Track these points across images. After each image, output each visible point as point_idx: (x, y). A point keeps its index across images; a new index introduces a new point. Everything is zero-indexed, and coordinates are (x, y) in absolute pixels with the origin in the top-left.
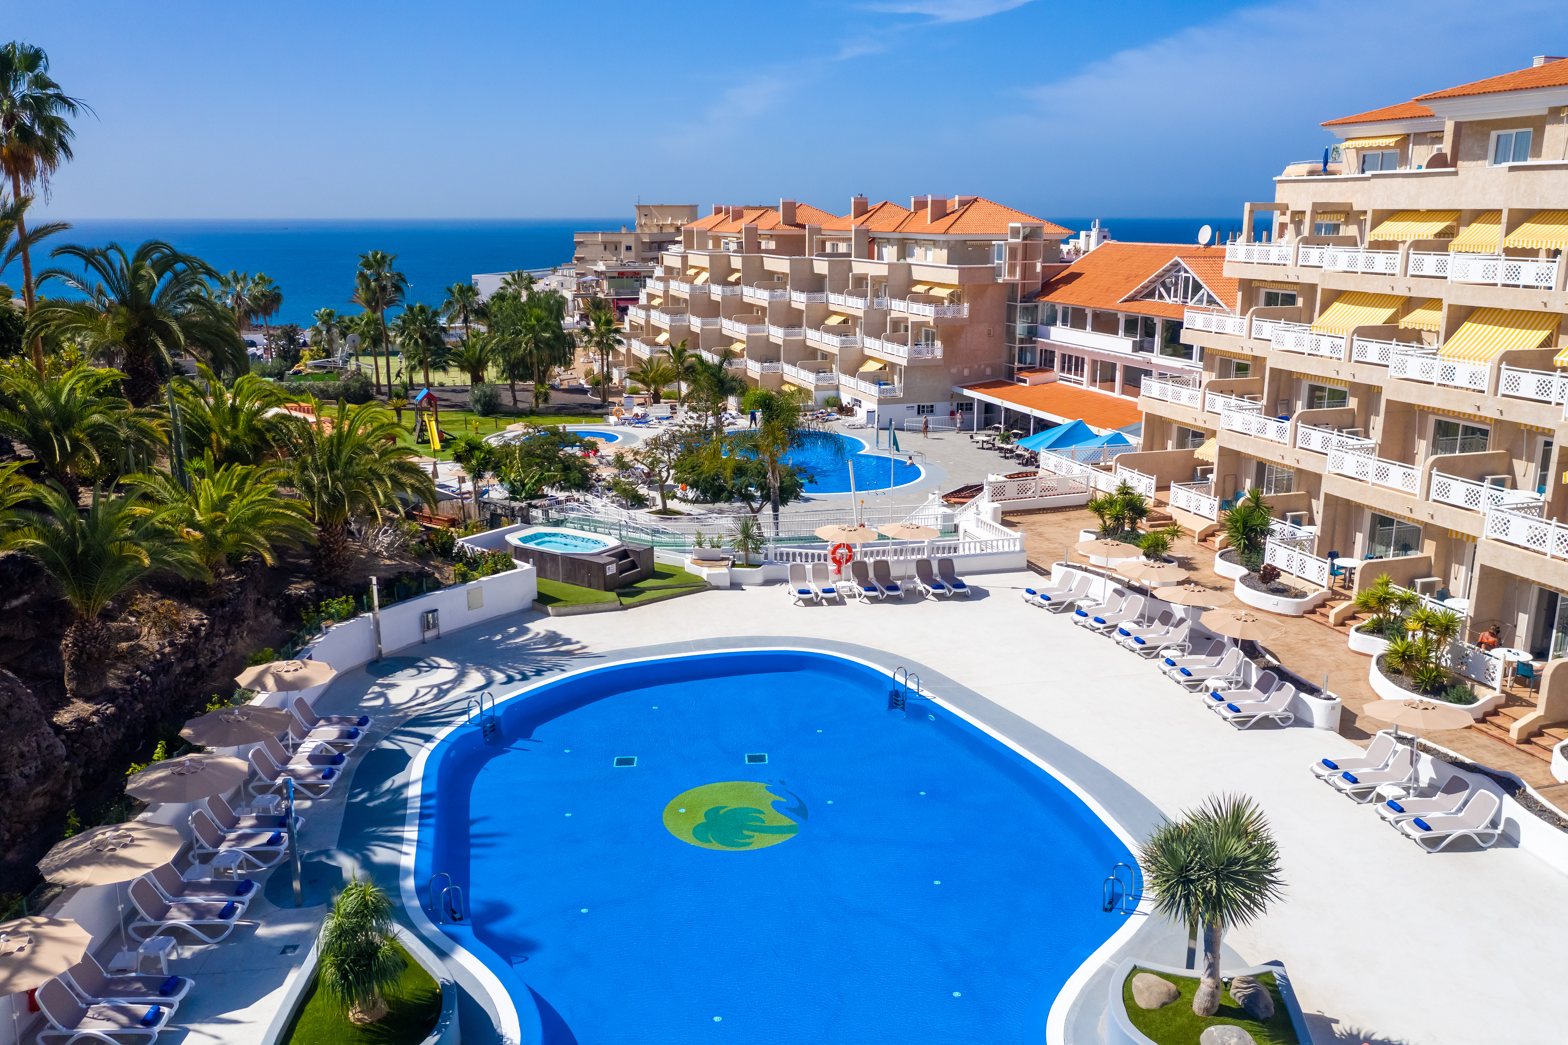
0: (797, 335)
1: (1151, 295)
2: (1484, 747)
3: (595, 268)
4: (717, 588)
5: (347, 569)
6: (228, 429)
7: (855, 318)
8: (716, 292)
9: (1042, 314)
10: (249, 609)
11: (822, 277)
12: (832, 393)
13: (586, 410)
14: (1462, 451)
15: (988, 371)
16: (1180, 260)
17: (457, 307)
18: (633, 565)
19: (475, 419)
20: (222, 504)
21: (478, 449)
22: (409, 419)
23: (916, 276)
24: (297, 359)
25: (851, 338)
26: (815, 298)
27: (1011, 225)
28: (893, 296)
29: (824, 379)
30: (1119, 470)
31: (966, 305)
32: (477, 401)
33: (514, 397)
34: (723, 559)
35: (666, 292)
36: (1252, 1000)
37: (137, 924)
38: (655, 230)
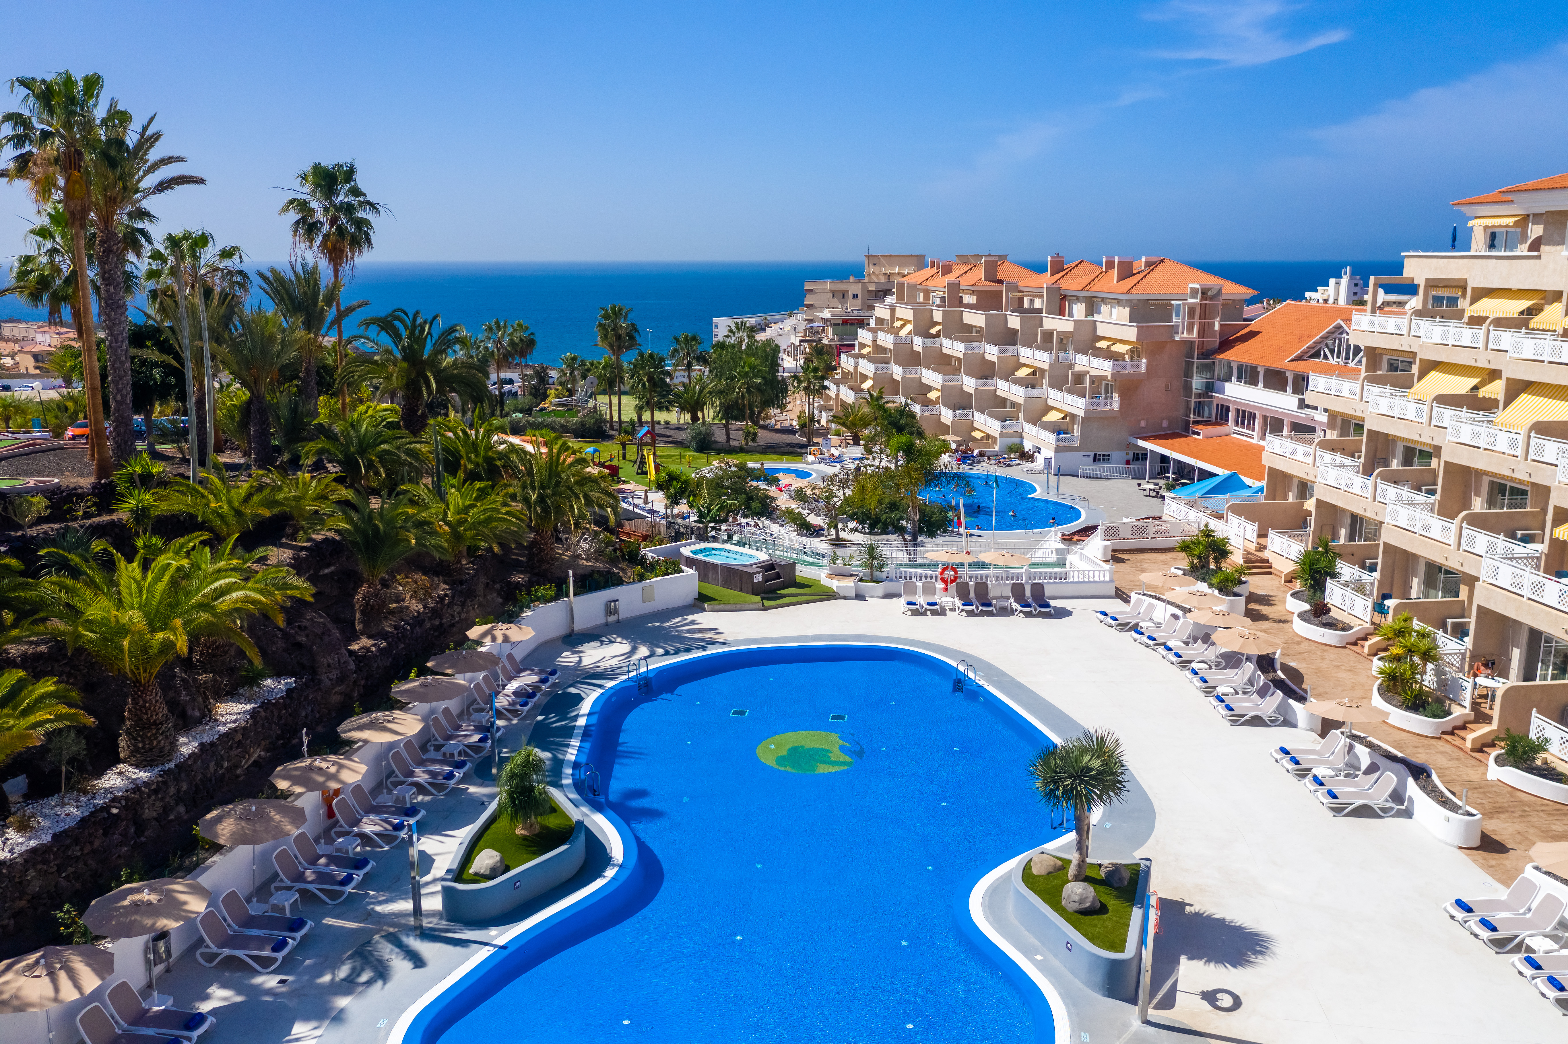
0: (987, 386)
1: (1316, 355)
2: (1442, 753)
3: (821, 315)
4: (845, 598)
5: (553, 565)
6: (472, 456)
7: (1043, 371)
8: (918, 343)
9: (1219, 370)
10: (480, 589)
11: (1014, 331)
12: (1016, 440)
13: (791, 449)
14: (1509, 507)
15: (1165, 423)
16: (1342, 323)
17: (682, 354)
18: (778, 576)
19: (689, 454)
20: (466, 509)
21: (676, 479)
22: (632, 452)
23: (1100, 333)
24: (545, 397)
25: (1038, 389)
26: (1007, 351)
27: (1191, 286)
28: (1077, 351)
29: (1010, 427)
30: (1230, 517)
31: (1144, 360)
32: (693, 438)
33: (728, 436)
34: (852, 575)
35: (874, 342)
36: (1110, 874)
37: (392, 779)
38: (883, 279)
